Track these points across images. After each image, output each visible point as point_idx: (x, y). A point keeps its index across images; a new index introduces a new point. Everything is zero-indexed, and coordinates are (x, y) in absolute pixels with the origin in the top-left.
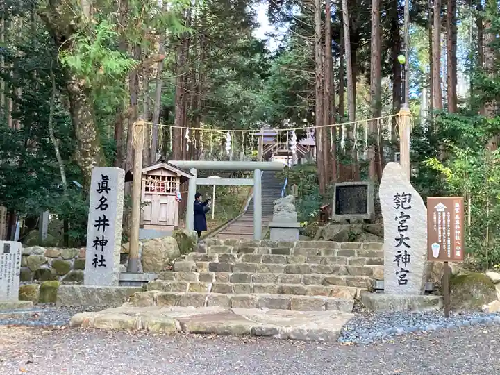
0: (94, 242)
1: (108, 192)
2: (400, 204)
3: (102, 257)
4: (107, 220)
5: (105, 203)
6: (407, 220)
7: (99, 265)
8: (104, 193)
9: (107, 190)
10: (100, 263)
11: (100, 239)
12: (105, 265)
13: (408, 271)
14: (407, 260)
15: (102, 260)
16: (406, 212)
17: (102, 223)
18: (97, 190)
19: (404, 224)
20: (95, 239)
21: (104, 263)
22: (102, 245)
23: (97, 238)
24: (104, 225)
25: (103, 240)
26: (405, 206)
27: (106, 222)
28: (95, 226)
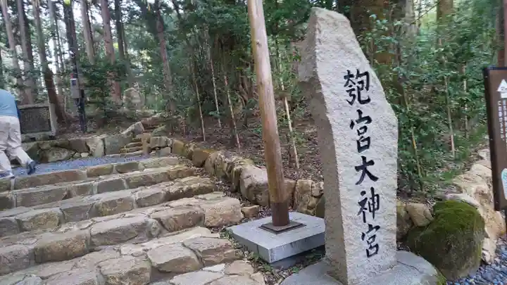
2: (355, 93)
6: (368, 125)
13: (377, 228)
14: (376, 207)
16: (367, 110)
19: (366, 135)
26: (362, 99)
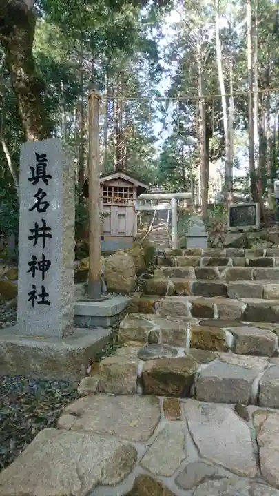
0: (29, 264)
1: (46, 182)
3: (43, 288)
4: (49, 229)
5: (43, 200)
7: (39, 303)
8: (41, 183)
9: (47, 178)
10: (40, 299)
11: (39, 259)
12: (48, 303)
15: (44, 294)
17: (41, 232)
18: (30, 180)
20: (31, 260)
21: (46, 299)
22: (43, 270)
23: (34, 257)
24: (44, 236)
25: (44, 261)
27: (47, 232)
28: (30, 238)
